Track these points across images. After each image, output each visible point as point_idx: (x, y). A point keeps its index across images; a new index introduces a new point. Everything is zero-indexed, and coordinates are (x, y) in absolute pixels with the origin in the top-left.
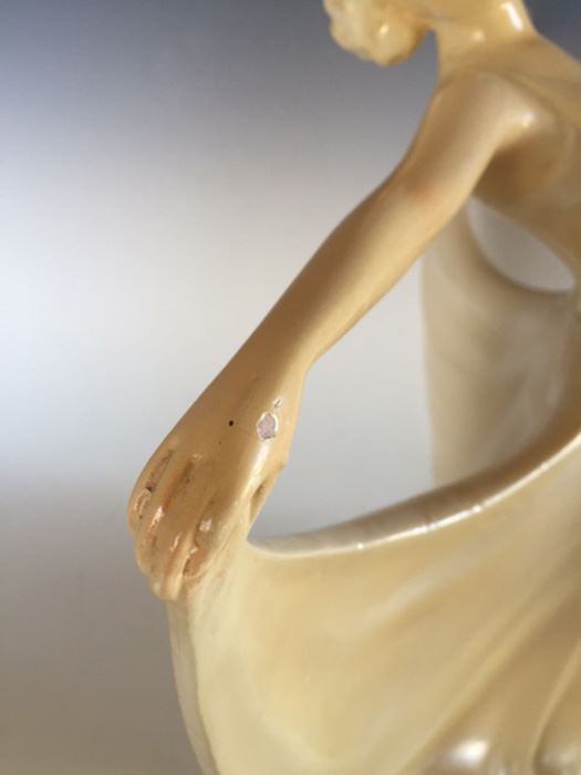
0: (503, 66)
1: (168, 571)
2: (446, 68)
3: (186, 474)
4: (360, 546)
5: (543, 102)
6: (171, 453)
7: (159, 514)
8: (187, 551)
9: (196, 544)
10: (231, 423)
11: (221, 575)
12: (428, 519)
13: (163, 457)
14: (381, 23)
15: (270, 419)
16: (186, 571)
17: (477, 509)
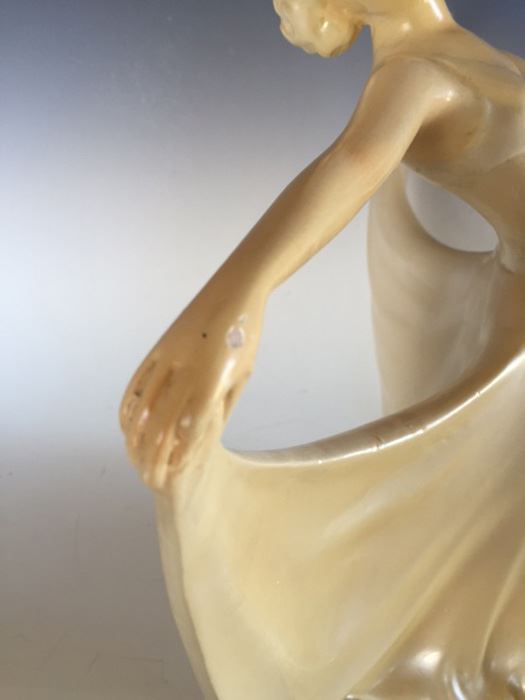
0: (428, 52)
1: (155, 461)
2: (379, 56)
3: (168, 380)
4: (320, 462)
5: (462, 81)
6: (154, 364)
7: (145, 414)
8: (170, 443)
9: (177, 436)
10: (204, 336)
11: (200, 467)
12: (379, 441)
13: (148, 367)
14: (322, 21)
15: (237, 333)
16: (170, 462)
17: (420, 432)
